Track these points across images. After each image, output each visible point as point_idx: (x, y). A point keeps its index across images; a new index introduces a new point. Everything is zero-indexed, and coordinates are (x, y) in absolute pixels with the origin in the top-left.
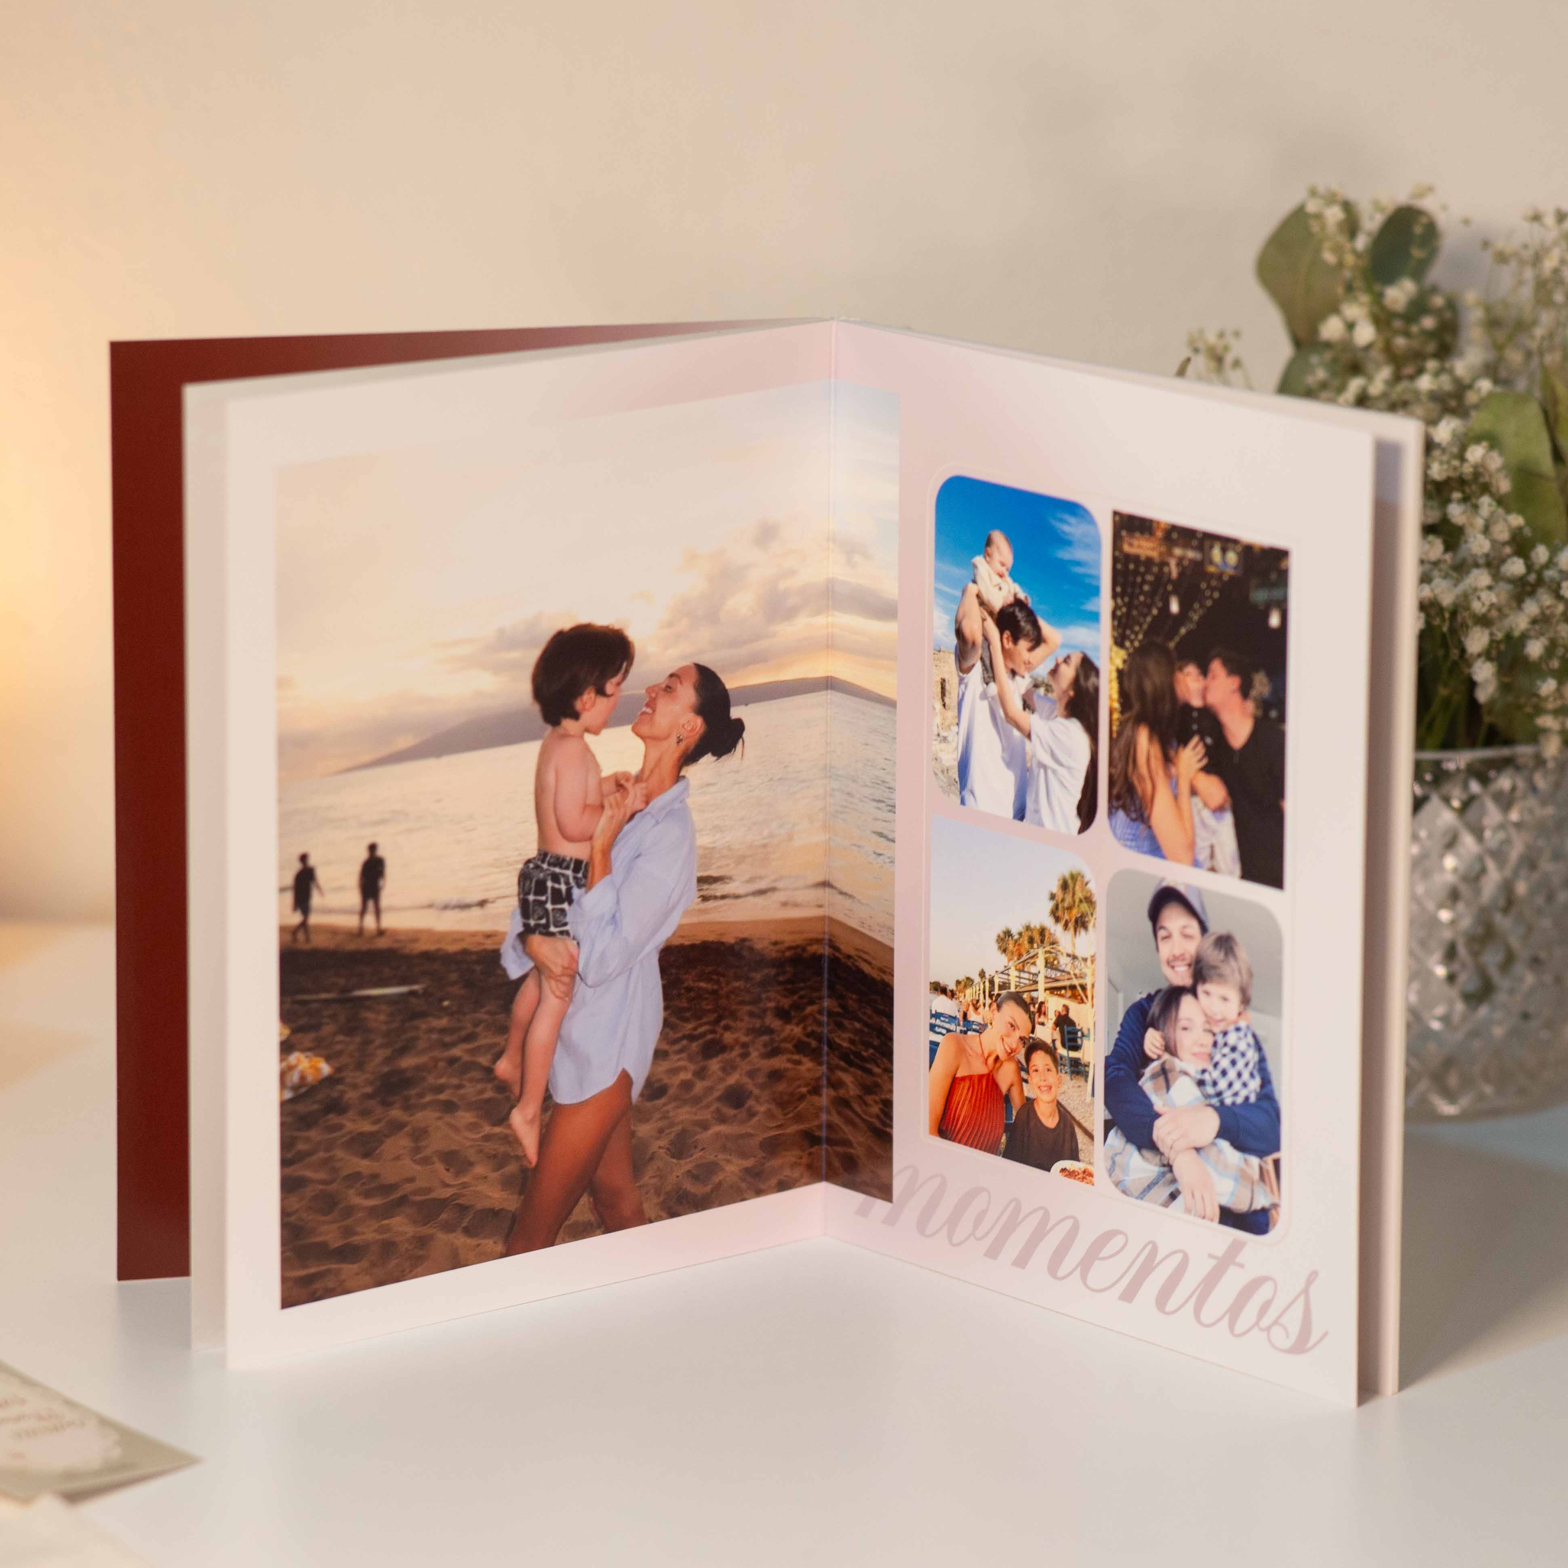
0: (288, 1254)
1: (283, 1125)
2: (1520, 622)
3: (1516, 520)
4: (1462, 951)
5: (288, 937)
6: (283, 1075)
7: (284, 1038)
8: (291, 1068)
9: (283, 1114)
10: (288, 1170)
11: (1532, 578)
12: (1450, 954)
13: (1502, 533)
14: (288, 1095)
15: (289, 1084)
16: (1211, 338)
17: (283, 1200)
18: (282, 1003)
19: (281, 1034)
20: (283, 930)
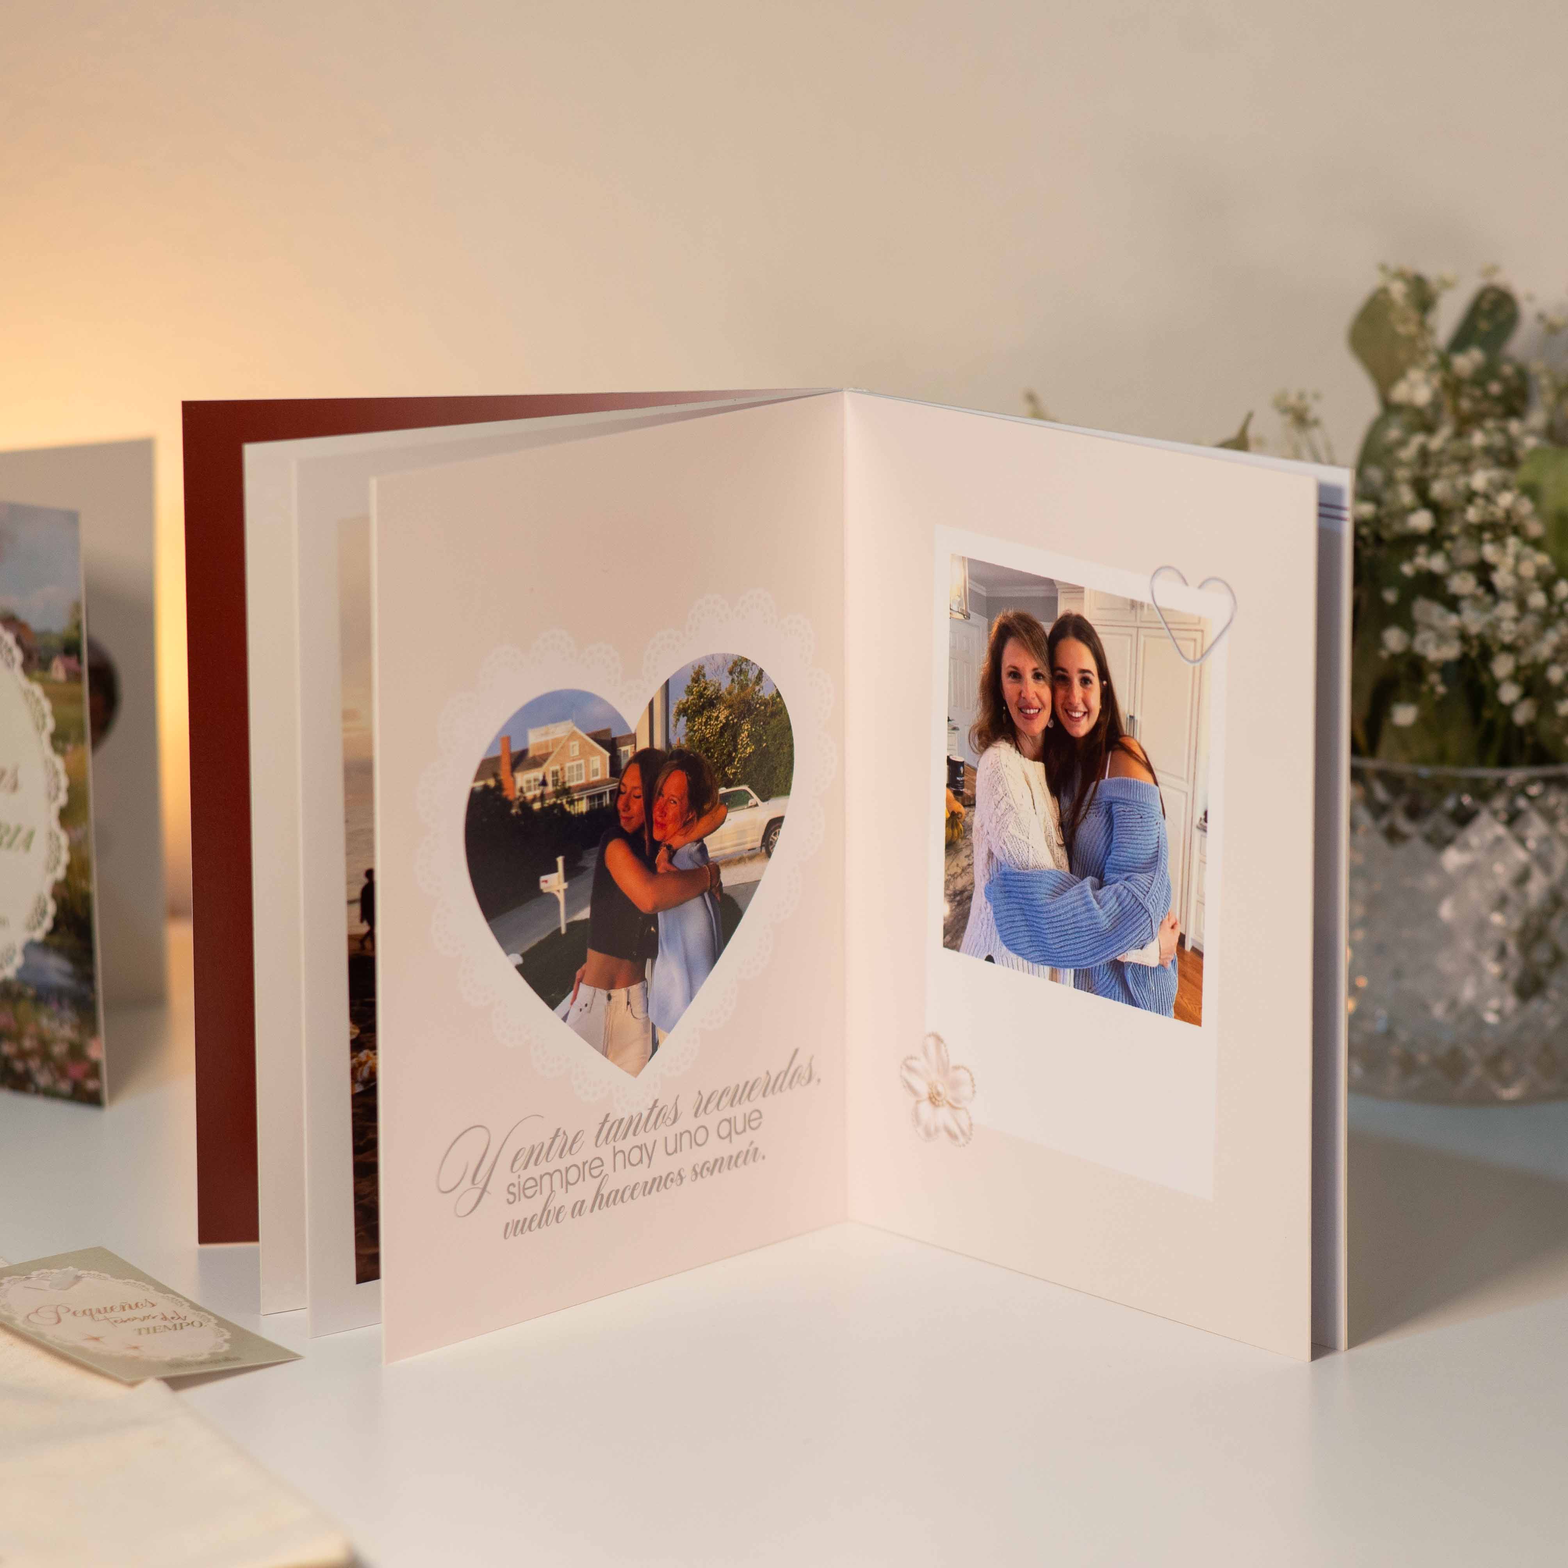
0: (362, 1233)
1: (354, 1115)
2: (1544, 649)
3: (1543, 559)
4: (1512, 949)
5: (357, 945)
6: (354, 1071)
7: (354, 1037)
8: (361, 1064)
9: (354, 1106)
10: (360, 1157)
11: (1555, 610)
12: (1502, 954)
13: (1528, 570)
14: (359, 1089)
15: (359, 1079)
16: (1292, 399)
17: (356, 1184)
18: (352, 1005)
19: (351, 1033)
20: (351, 938)
